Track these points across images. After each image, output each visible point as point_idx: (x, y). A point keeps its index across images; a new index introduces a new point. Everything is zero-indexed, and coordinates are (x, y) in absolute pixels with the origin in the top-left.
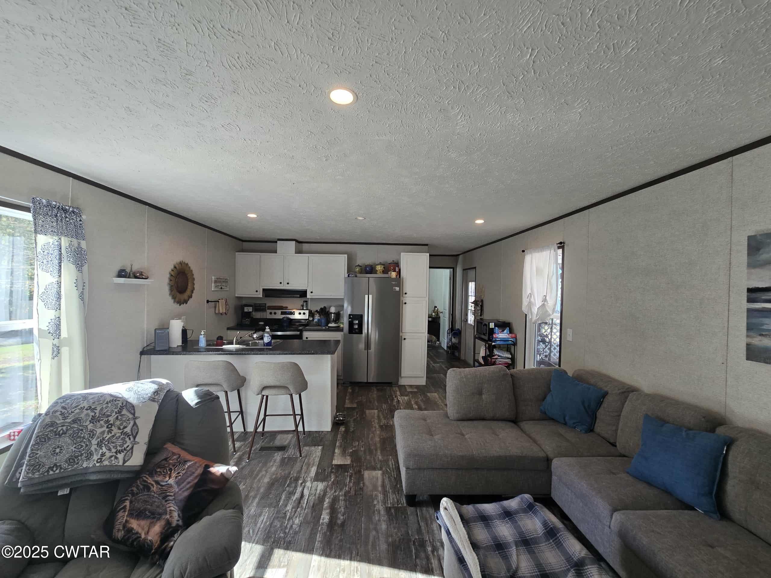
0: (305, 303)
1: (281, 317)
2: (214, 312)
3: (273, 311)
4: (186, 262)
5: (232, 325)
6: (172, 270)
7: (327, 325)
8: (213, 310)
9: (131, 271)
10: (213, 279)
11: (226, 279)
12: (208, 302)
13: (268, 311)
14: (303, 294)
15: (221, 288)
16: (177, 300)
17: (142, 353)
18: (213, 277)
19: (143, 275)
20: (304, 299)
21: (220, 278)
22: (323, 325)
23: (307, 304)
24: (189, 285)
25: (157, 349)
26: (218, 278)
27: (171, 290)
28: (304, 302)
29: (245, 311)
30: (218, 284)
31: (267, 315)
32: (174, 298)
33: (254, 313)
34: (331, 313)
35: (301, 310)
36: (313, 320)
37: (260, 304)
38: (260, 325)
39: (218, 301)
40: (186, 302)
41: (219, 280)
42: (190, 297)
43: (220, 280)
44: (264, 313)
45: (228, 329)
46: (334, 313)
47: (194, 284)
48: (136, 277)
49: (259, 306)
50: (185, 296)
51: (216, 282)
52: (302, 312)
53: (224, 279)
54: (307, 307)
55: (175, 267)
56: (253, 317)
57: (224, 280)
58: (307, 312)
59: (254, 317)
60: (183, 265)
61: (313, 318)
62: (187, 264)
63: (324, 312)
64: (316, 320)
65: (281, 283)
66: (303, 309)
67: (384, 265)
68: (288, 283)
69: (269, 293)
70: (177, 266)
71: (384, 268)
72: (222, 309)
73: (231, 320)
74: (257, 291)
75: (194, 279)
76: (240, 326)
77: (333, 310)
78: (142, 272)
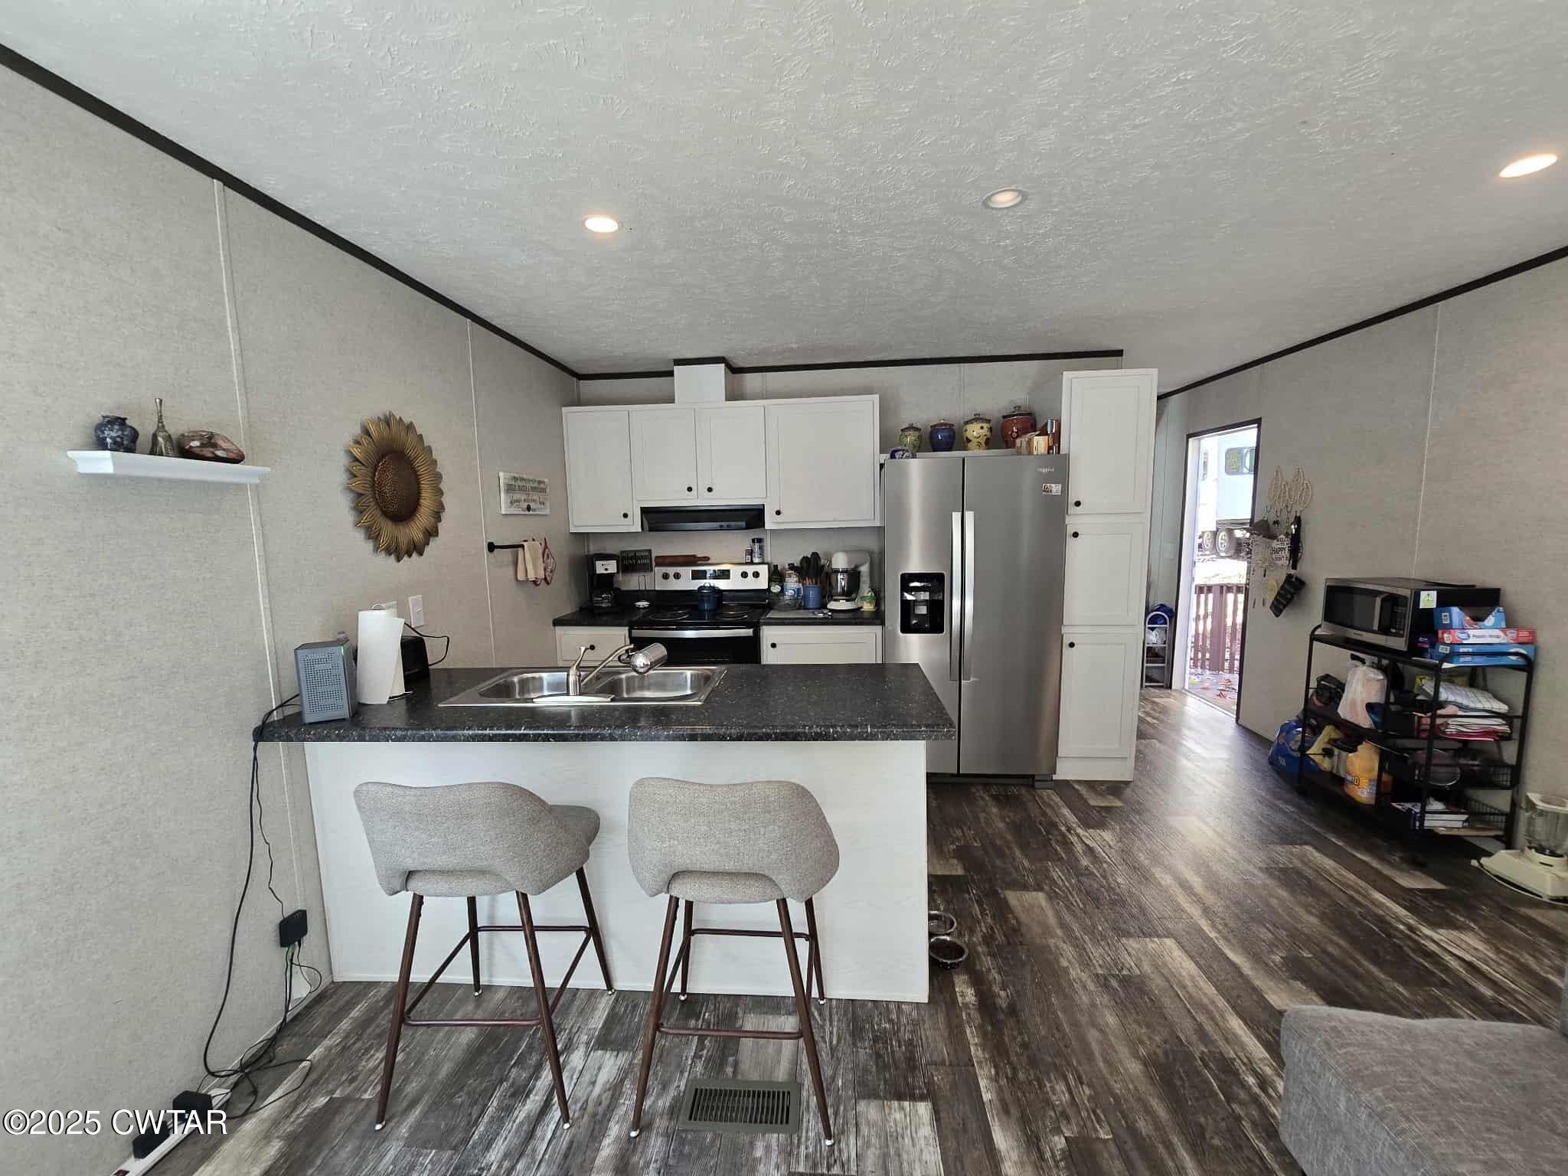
0: (757, 546)
1: (695, 585)
2: (513, 577)
3: (671, 571)
4: (406, 420)
5: (567, 610)
6: (357, 442)
7: (823, 606)
8: (510, 570)
9: (161, 427)
10: (502, 481)
11: (540, 482)
12: (491, 547)
13: (656, 568)
14: (752, 518)
15: (529, 508)
16: (384, 540)
17: (263, 733)
18: (501, 474)
19: (215, 446)
20: (755, 533)
21: (522, 479)
22: (811, 604)
23: (761, 548)
24: (424, 494)
25: (309, 718)
26: (515, 479)
27: (359, 509)
28: (753, 541)
29: (598, 572)
30: (517, 496)
31: (657, 581)
32: (372, 534)
33: (620, 577)
34: (837, 571)
35: (747, 564)
36: (782, 591)
37: (636, 551)
38: (639, 608)
39: (522, 546)
40: (417, 548)
41: (519, 483)
42: (431, 533)
43: (523, 483)
44: (648, 576)
45: (558, 622)
46: (844, 572)
47: (440, 493)
48: (185, 453)
49: (632, 558)
50: (414, 530)
51: (510, 489)
52: (750, 569)
53: (534, 481)
54: (762, 554)
55: (367, 432)
56: (619, 589)
57: (536, 485)
58: (764, 570)
59: (624, 588)
60: (394, 428)
61: (782, 587)
62: (410, 427)
63: (812, 568)
64: (789, 593)
65: (690, 489)
66: (752, 563)
67: (988, 421)
68: (710, 490)
69: (657, 519)
70: (372, 429)
71: (991, 429)
72: (532, 568)
73: (563, 598)
74: (625, 516)
75: (438, 477)
76: (587, 615)
77: (840, 562)
78: (211, 436)
